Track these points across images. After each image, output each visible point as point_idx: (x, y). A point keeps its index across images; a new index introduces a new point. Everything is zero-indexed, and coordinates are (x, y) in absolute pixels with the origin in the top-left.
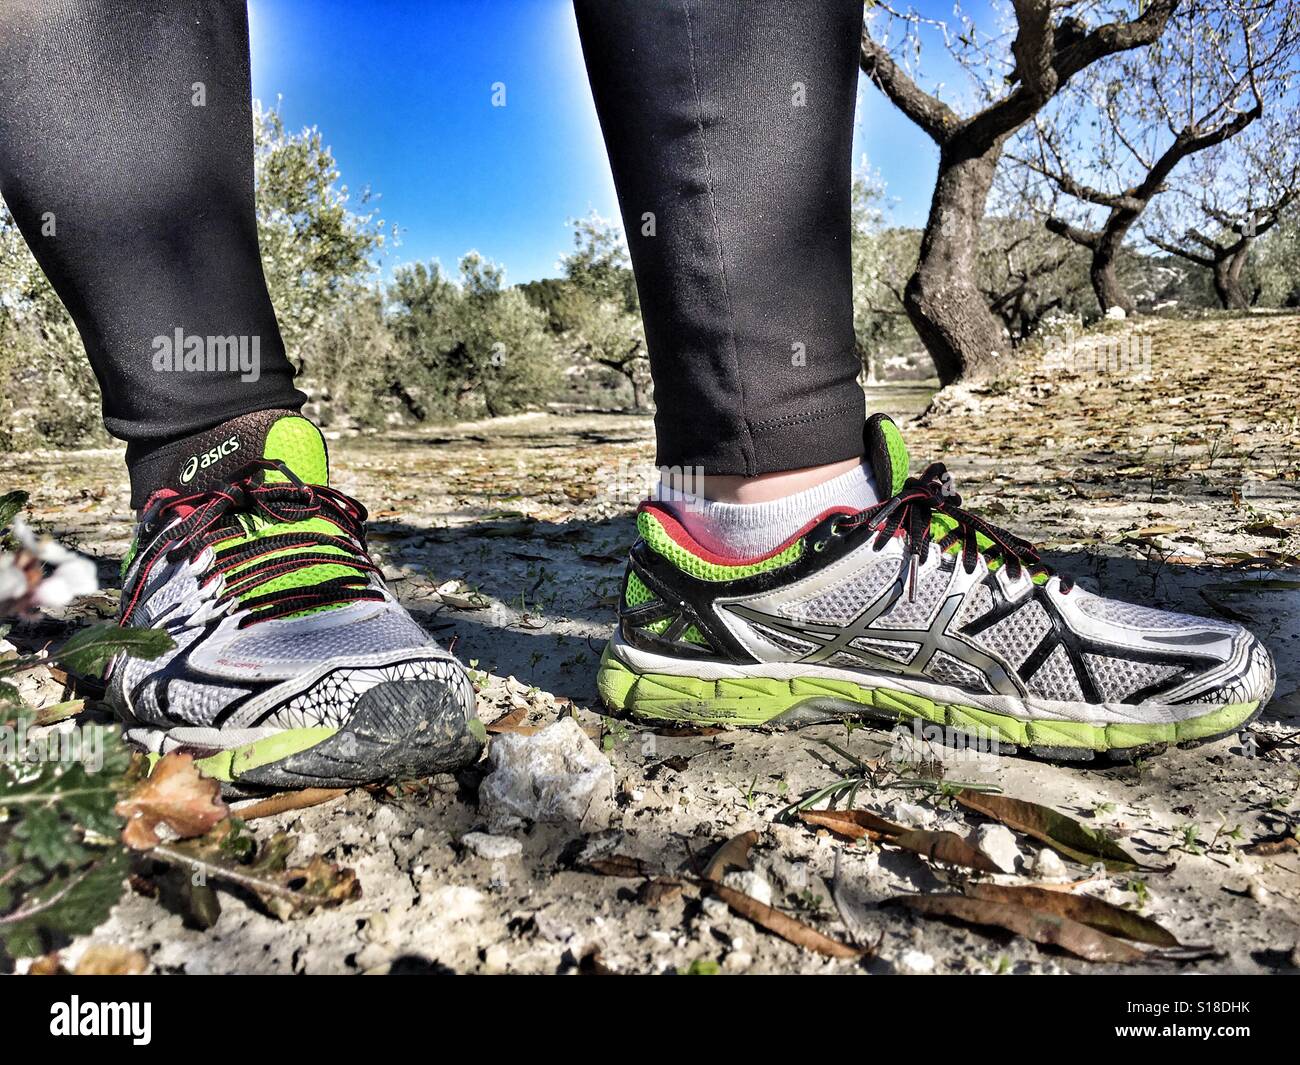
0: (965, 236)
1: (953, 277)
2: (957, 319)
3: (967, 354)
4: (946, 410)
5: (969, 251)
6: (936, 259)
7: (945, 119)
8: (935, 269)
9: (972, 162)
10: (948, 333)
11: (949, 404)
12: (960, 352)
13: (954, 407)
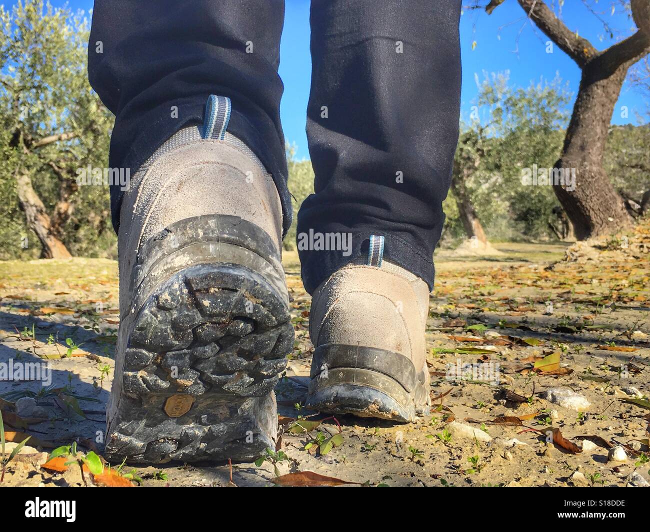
0: (596, 134)
1: (586, 163)
2: (588, 193)
3: (594, 219)
4: (574, 258)
5: (599, 144)
6: (574, 150)
7: (585, 50)
8: (573, 157)
9: (603, 82)
10: (581, 203)
11: (576, 254)
12: (589, 217)
13: (579, 256)
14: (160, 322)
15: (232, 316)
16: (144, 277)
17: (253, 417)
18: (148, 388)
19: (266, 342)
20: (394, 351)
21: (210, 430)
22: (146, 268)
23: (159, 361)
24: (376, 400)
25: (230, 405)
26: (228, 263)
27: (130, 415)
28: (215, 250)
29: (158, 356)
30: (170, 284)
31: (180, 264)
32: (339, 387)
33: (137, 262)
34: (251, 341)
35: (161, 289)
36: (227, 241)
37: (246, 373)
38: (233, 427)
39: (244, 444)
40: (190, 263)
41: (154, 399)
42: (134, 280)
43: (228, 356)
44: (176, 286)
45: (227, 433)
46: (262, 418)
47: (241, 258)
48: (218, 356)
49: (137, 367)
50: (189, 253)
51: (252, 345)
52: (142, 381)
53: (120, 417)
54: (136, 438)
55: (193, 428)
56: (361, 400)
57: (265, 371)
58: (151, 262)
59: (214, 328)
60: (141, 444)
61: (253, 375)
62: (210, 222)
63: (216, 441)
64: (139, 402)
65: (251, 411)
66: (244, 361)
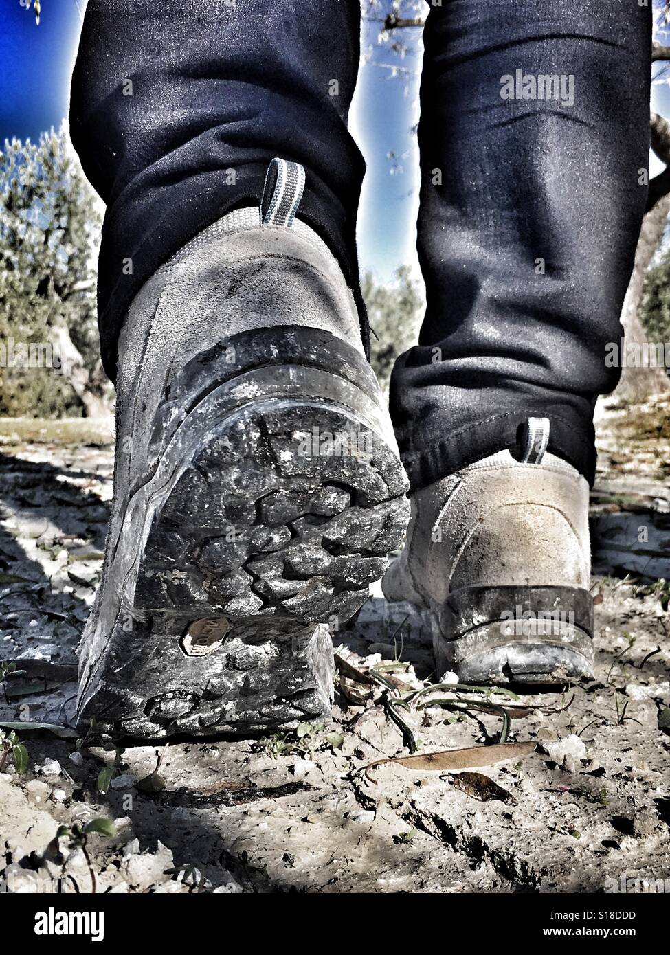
14: (210, 485)
15: (322, 479)
16: (182, 418)
17: (311, 661)
18: (173, 601)
19: (366, 528)
20: (576, 586)
21: (246, 679)
22: (186, 403)
23: (196, 554)
24: (564, 663)
25: (282, 639)
26: (318, 397)
27: (129, 651)
28: (299, 377)
29: (196, 546)
30: (231, 424)
31: (243, 396)
32: (506, 649)
33: (167, 398)
34: (342, 525)
35: (216, 432)
36: (315, 364)
37: (322, 581)
38: (281, 676)
39: (293, 706)
40: (259, 394)
41: (171, 624)
42: (164, 425)
43: (301, 551)
44: (242, 427)
45: (271, 685)
46: (321, 665)
47: (336, 392)
48: (286, 550)
49: (162, 564)
50: (257, 380)
51: (344, 531)
52: (165, 587)
53: (113, 654)
54: (132, 689)
55: (221, 675)
56: (544, 665)
57: (354, 578)
58: (194, 394)
59: (290, 499)
60: (137, 700)
61: (333, 585)
62: (288, 335)
63: (251, 699)
64: (147, 629)
65: (310, 652)
66: (326, 559)
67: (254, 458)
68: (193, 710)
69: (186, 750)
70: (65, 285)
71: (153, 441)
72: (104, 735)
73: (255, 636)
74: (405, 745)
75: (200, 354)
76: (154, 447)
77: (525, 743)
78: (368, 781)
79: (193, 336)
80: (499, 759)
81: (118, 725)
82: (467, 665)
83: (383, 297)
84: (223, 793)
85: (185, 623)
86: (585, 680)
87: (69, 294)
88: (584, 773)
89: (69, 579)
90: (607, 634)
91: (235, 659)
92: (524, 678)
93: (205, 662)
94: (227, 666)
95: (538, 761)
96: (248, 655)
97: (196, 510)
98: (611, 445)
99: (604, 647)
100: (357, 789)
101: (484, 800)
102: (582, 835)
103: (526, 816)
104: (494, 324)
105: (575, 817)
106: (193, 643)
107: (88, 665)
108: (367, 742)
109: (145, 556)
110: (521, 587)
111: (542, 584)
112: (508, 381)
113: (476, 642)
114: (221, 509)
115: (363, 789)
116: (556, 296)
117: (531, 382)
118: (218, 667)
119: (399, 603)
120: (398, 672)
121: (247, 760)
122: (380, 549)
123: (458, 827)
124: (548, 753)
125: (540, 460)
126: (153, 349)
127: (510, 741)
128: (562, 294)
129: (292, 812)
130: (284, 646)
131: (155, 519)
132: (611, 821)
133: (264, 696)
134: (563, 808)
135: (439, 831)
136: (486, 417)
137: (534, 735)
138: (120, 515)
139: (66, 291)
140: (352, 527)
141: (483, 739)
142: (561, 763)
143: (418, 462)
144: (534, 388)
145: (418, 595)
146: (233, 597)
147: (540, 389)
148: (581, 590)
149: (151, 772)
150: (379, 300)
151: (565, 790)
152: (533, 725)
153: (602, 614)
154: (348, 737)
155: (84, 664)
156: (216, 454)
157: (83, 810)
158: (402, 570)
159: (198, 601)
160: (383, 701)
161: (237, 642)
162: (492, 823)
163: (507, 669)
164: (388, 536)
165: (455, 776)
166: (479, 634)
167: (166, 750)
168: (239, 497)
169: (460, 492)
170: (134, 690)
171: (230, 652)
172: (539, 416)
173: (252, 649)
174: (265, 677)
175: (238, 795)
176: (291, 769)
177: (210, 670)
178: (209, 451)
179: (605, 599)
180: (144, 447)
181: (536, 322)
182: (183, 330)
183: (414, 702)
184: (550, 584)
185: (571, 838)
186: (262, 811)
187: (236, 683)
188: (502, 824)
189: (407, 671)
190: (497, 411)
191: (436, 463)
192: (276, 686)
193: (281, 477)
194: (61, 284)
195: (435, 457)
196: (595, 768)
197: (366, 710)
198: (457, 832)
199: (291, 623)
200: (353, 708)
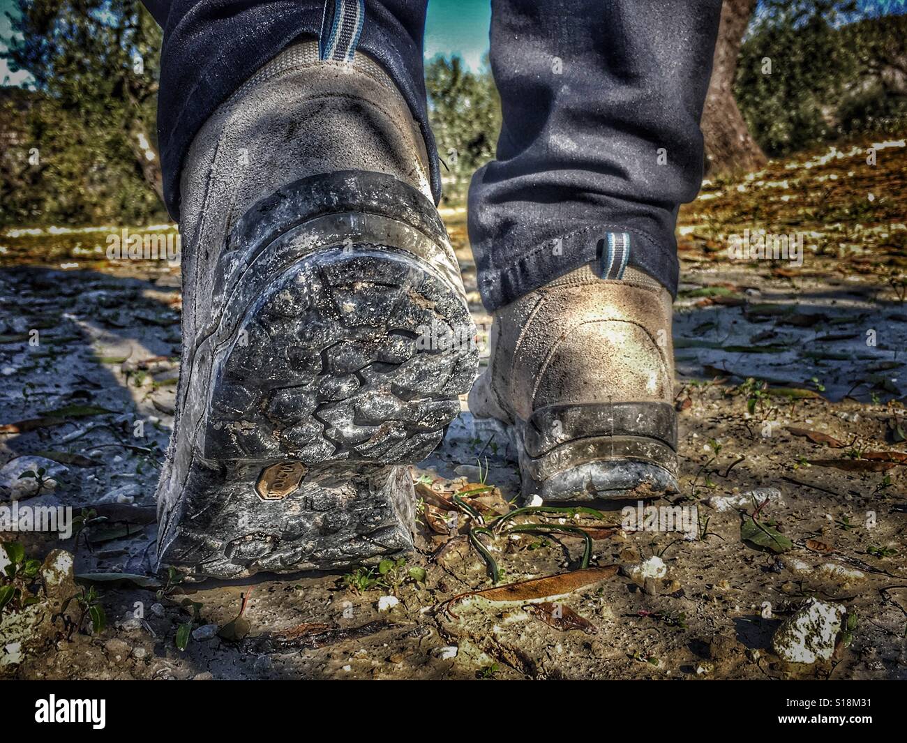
14: (273, 339)
15: (387, 328)
16: (243, 269)
17: (390, 499)
18: (244, 450)
19: (435, 374)
20: (658, 401)
21: (325, 519)
22: (246, 255)
23: (264, 405)
24: (648, 478)
25: (359, 480)
26: (380, 245)
27: (205, 498)
28: (359, 225)
29: (263, 397)
30: (291, 277)
31: (304, 246)
32: (590, 467)
33: (228, 248)
34: (411, 371)
35: (277, 286)
36: (376, 211)
37: (394, 425)
38: (360, 515)
39: (373, 542)
40: (320, 244)
41: (245, 471)
42: (226, 276)
43: (371, 398)
44: (302, 279)
45: (350, 524)
46: (400, 501)
47: (399, 238)
48: (355, 398)
49: (230, 416)
50: (318, 230)
51: (412, 377)
52: (234, 439)
53: (189, 500)
54: (211, 534)
55: (299, 516)
56: (628, 481)
57: (426, 421)
58: (253, 245)
59: (356, 349)
60: (218, 544)
61: (405, 429)
62: (348, 181)
63: (332, 538)
64: (220, 476)
65: (388, 490)
66: (396, 404)
67: (316, 311)
68: (274, 550)
69: (271, 590)
70: (141, 87)
71: (216, 292)
72: (187, 578)
73: (331, 478)
74: (488, 575)
75: (259, 202)
76: (216, 299)
77: (607, 567)
78: (450, 617)
79: (252, 182)
80: (581, 585)
81: (199, 569)
82: (551, 483)
83: (471, 84)
84: (307, 636)
85: (260, 469)
86: (668, 493)
87: (146, 96)
88: (664, 595)
89: (153, 408)
90: (694, 441)
91: (312, 501)
92: (608, 494)
93: (283, 505)
94: (305, 508)
95: (620, 584)
96: (325, 497)
97: (260, 363)
98: (705, 230)
99: (690, 455)
100: (440, 625)
101: (565, 630)
102: (661, 662)
103: (605, 644)
104: (570, 135)
105: (654, 643)
106: (269, 489)
107: (165, 510)
108: (451, 574)
109: (212, 409)
110: (603, 405)
111: (624, 400)
112: (587, 194)
113: (559, 460)
114: (286, 361)
115: (446, 624)
116: (633, 105)
117: (609, 194)
118: (296, 509)
119: (485, 421)
120: (484, 495)
121: (331, 597)
122: (450, 393)
123: (538, 660)
124: (629, 577)
125: (621, 276)
126: (214, 195)
127: (593, 566)
128: (639, 102)
129: (375, 652)
130: (362, 486)
131: (219, 373)
132: (689, 645)
133: (344, 534)
134: (642, 633)
135: (520, 664)
136: (566, 232)
137: (617, 556)
138: (188, 364)
139: (142, 93)
140: (420, 373)
141: (566, 564)
142: (642, 586)
143: (498, 280)
144: (613, 200)
145: (503, 412)
146: (305, 445)
147: (620, 202)
148: (663, 405)
149: (236, 615)
150: (467, 87)
151: (645, 615)
152: (616, 545)
153: (690, 420)
154: (432, 569)
155: (162, 509)
156: (277, 308)
157: (164, 667)
158: (487, 387)
159: (270, 450)
160: (466, 531)
161: (312, 485)
162: (572, 654)
163: (591, 486)
164: (457, 380)
165: (536, 606)
166: (563, 452)
167: (249, 591)
168: (304, 349)
169: (541, 310)
170: (213, 534)
171: (306, 494)
172: (618, 232)
173: (330, 491)
174: (345, 517)
175: (321, 637)
176: (375, 605)
177: (288, 513)
178: (270, 305)
179: (694, 402)
180: (208, 296)
181: (614, 132)
182: (243, 176)
183: (498, 528)
184: (632, 400)
185: (650, 665)
186: (345, 653)
187: (315, 523)
188: (582, 654)
189: (493, 493)
190: (576, 227)
191: (517, 281)
192: (355, 525)
193: (345, 327)
194: (137, 84)
195: (515, 275)
196: (676, 590)
197: (449, 540)
198: (538, 665)
199: (366, 465)
200: (437, 538)
